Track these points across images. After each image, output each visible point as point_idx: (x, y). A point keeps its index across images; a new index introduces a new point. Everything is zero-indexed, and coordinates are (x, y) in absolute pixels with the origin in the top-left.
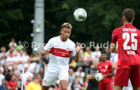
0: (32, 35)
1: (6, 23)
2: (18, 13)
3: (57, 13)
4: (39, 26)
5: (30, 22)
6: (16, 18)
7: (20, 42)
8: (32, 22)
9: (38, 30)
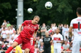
0: (16, 17)
1: (1, 10)
2: (8, 4)
3: (31, 4)
4: (20, 12)
5: (15, 10)
6: (7, 8)
7: (8, 22)
8: (16, 10)
9: (20, 15)
